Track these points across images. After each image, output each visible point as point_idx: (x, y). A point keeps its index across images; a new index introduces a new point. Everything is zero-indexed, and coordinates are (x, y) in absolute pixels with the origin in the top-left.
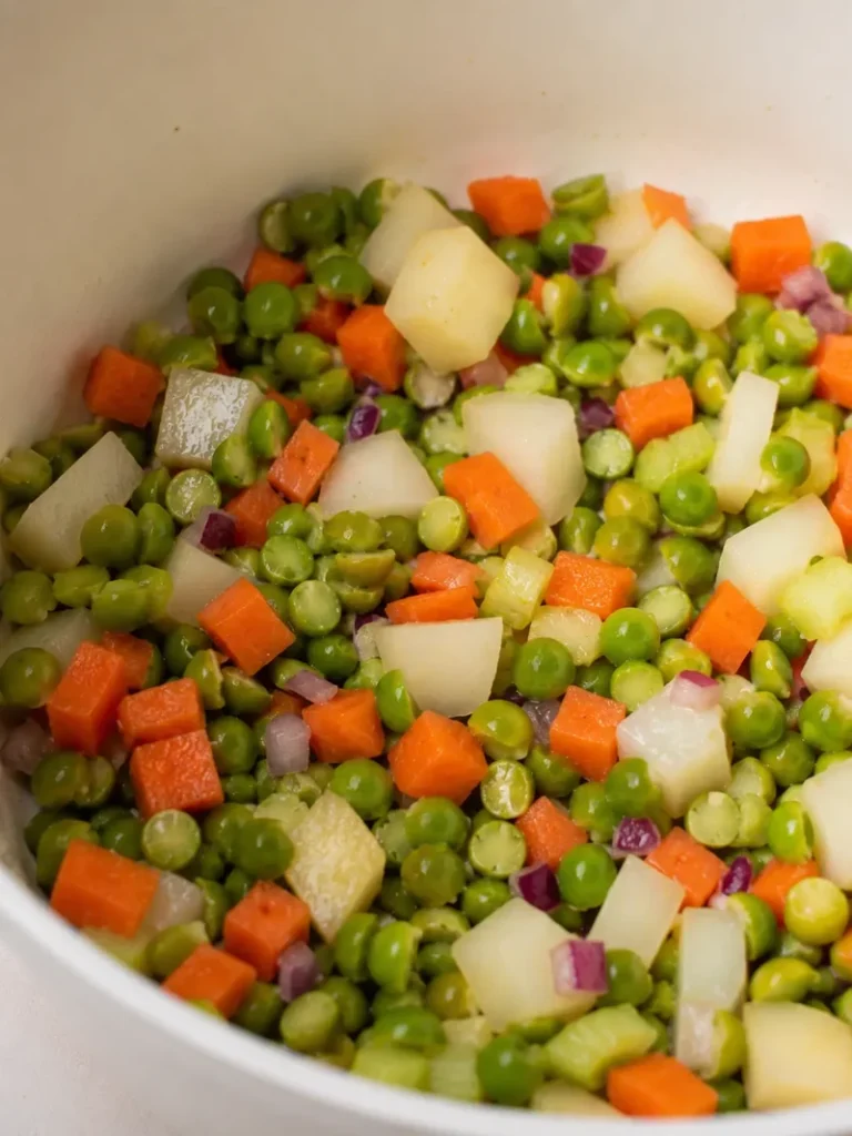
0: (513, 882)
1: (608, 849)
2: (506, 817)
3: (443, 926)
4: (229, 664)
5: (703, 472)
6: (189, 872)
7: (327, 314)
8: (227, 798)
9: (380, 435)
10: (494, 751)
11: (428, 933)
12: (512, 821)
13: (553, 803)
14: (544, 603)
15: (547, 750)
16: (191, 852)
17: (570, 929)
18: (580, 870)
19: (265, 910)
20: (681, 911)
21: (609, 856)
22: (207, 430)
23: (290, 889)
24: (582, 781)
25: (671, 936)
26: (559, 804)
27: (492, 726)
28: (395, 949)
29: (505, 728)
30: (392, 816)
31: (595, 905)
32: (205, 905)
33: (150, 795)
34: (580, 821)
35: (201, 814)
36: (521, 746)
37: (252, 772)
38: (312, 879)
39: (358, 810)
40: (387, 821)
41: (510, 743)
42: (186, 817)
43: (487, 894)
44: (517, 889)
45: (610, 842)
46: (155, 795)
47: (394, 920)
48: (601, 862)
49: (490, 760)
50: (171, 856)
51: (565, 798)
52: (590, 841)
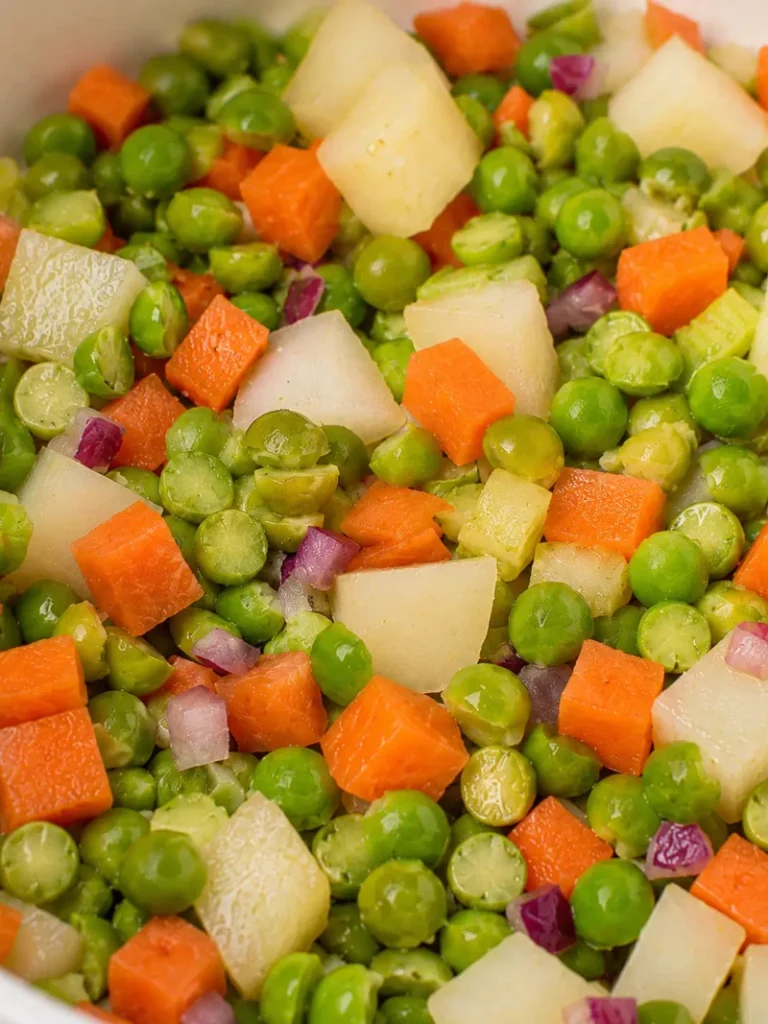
0: (514, 913)
1: (641, 866)
2: (495, 824)
3: (415, 975)
4: (112, 623)
5: (746, 357)
6: (60, 905)
7: (231, 165)
8: (118, 804)
9: (322, 315)
10: (476, 734)
11: (391, 981)
12: (506, 830)
13: (564, 806)
14: (543, 540)
15: (553, 732)
16: (66, 879)
17: (589, 978)
18: (603, 897)
19: (164, 952)
20: (742, 952)
21: (644, 876)
22: (63, 316)
23: (199, 925)
24: (605, 773)
25: (731, 983)
26: (570, 805)
27: (474, 699)
28: (345, 1002)
29: (492, 704)
30: (338, 822)
31: (625, 942)
32: (83, 950)
33: (11, 795)
34: (602, 830)
35: (77, 824)
36: (512, 727)
37: (148, 767)
38: (224, 910)
39: (291, 816)
40: (333, 832)
41: (500, 723)
42: (59, 831)
43: (476, 930)
44: (519, 922)
45: (643, 857)
46: (18, 795)
47: (343, 963)
48: (632, 884)
49: (472, 746)
50: (35, 885)
51: (579, 799)
52: (615, 856)
